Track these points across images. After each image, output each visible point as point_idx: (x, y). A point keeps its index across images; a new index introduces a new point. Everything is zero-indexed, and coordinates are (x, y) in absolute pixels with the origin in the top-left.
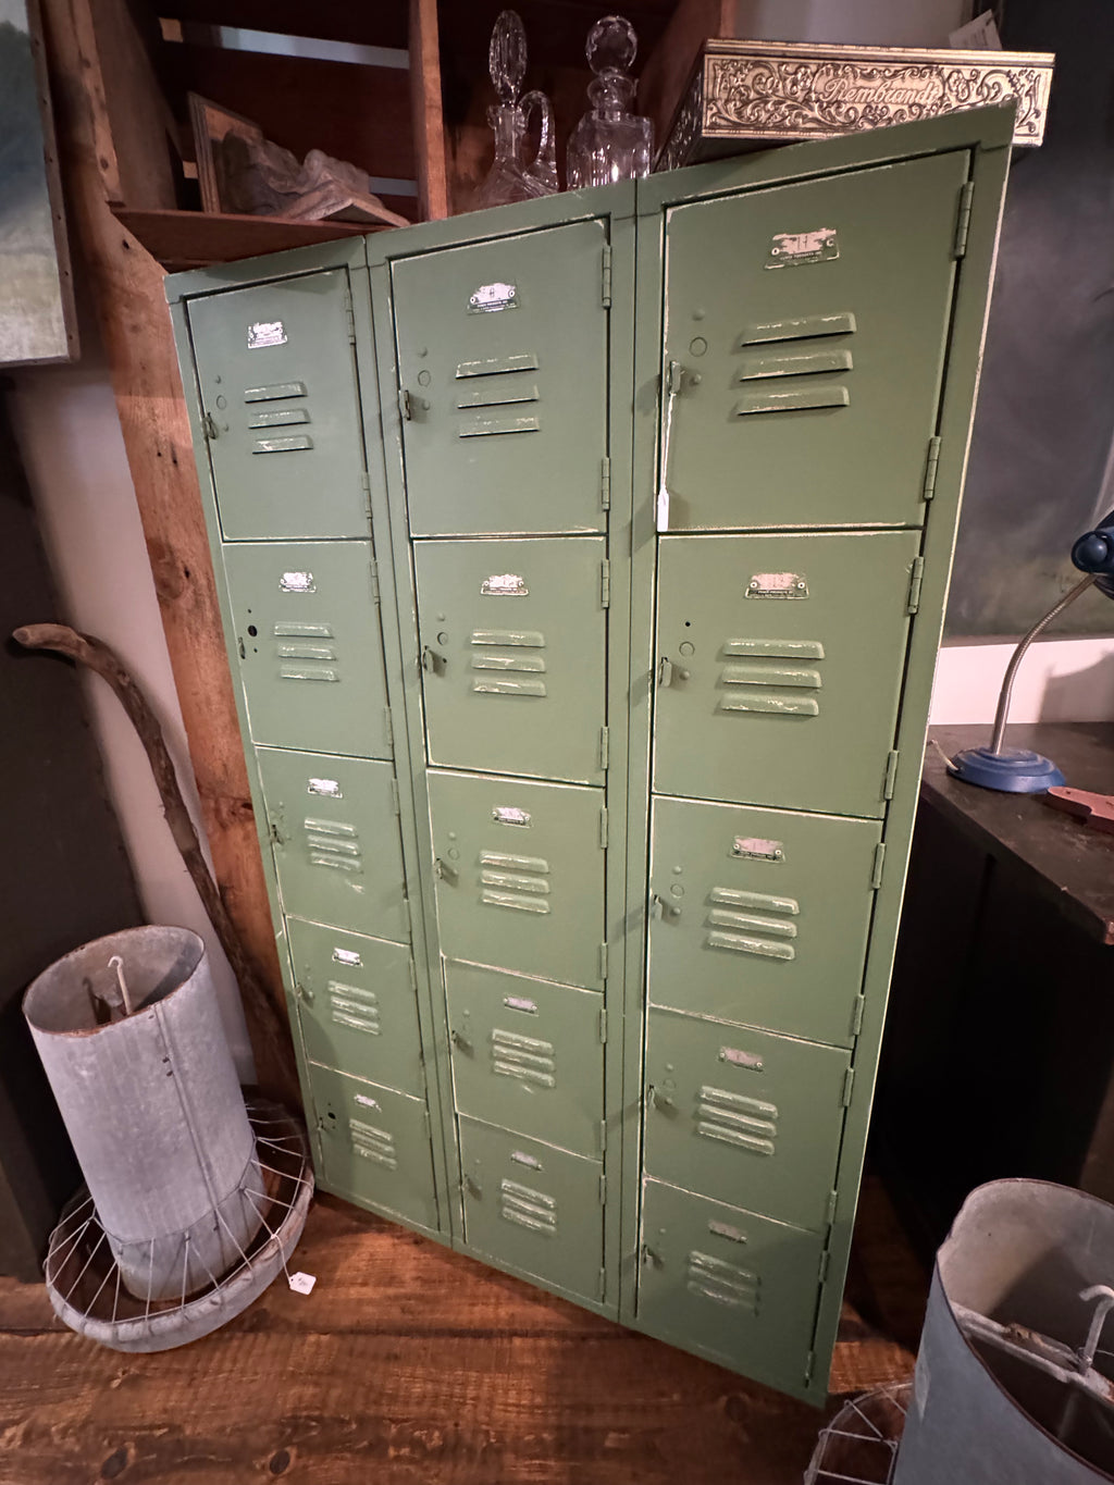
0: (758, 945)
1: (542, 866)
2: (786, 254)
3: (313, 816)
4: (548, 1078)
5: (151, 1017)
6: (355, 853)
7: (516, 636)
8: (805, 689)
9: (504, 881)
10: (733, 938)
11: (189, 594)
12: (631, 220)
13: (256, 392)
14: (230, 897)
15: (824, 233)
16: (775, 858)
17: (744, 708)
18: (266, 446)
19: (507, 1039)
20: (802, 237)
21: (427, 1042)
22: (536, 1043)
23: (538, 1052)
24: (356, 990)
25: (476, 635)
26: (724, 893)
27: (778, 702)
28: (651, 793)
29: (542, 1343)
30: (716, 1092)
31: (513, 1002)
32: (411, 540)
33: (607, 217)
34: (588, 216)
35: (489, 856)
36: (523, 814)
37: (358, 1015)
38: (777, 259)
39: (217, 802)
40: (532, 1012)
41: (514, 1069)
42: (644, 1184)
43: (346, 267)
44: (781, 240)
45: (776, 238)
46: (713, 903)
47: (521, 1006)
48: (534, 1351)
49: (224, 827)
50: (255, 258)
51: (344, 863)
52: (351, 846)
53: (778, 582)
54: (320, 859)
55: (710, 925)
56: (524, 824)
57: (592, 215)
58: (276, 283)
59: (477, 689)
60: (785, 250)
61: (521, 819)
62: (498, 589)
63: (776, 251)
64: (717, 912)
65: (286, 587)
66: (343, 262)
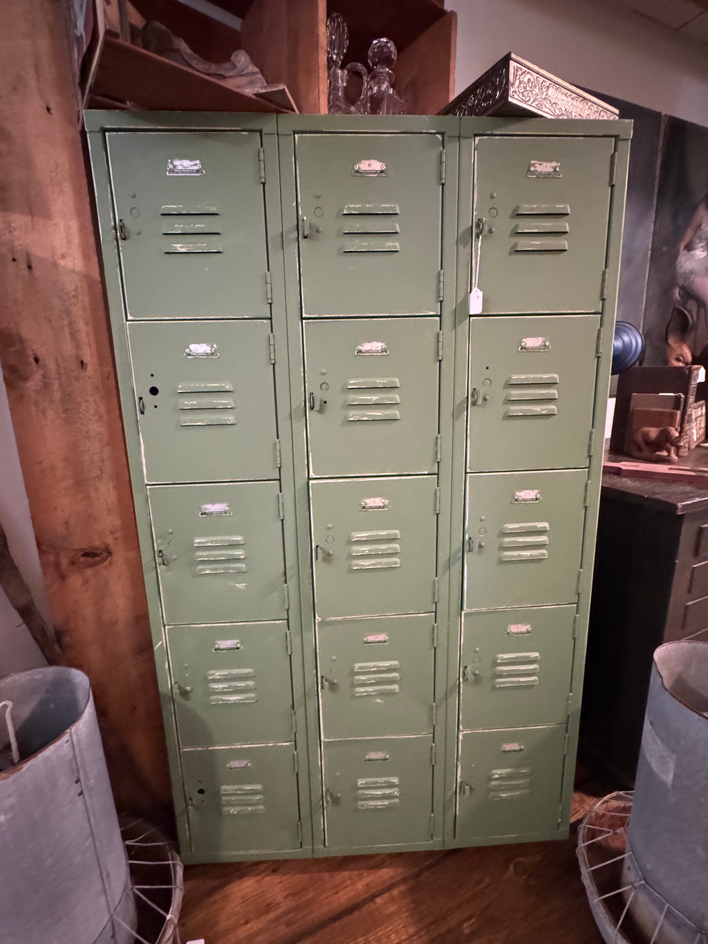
0: (529, 554)
1: (394, 535)
2: (537, 171)
3: (200, 536)
4: (395, 687)
5: (67, 742)
6: (242, 557)
7: (380, 382)
8: (550, 400)
9: (369, 551)
10: (516, 553)
11: (37, 377)
12: (457, 139)
13: (173, 208)
14: (67, 640)
15: (554, 164)
16: (537, 499)
17: (520, 414)
18: (179, 247)
19: (365, 667)
20: (544, 164)
21: (298, 694)
22: (387, 664)
23: (390, 670)
24: (235, 671)
25: (352, 382)
26: (511, 526)
27: (538, 409)
28: (466, 473)
30: (506, 656)
31: (371, 638)
32: (302, 319)
33: (443, 134)
34: (432, 131)
35: (358, 535)
36: (383, 501)
37: (237, 691)
38: (533, 173)
39: (57, 556)
40: (385, 642)
41: (370, 689)
42: (461, 737)
43: (260, 132)
44: (535, 164)
45: (532, 162)
46: (503, 534)
47: (377, 640)
48: (392, 900)
49: (63, 577)
50: (180, 112)
51: (229, 568)
52: (239, 553)
53: (535, 342)
54: (204, 570)
55: (502, 548)
56: (384, 507)
57: (434, 131)
58: (197, 133)
59: (352, 419)
60: (536, 169)
61: (382, 505)
62: (367, 352)
63: (532, 169)
64: (507, 540)
65: (189, 355)
66: (258, 128)
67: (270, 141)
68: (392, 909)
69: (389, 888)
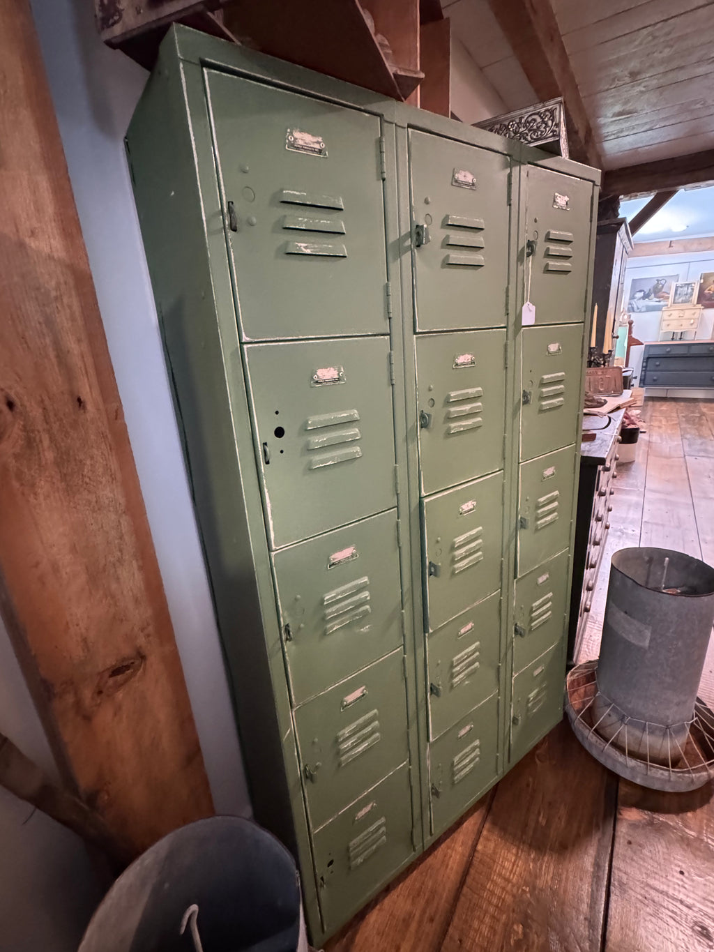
0: (549, 519)
1: (480, 531)
2: (558, 203)
4: (477, 665)
6: (368, 598)
7: (472, 392)
8: (561, 394)
9: (465, 552)
10: (543, 521)
12: (518, 163)
15: (566, 199)
16: (553, 474)
17: (547, 408)
18: (303, 247)
19: (460, 658)
20: (562, 197)
23: (474, 652)
24: (361, 720)
25: (453, 395)
26: (541, 500)
27: (555, 402)
28: (519, 464)
29: (485, 833)
30: (536, 604)
31: (463, 631)
32: (415, 334)
33: (510, 156)
34: (505, 152)
35: (459, 541)
36: (473, 503)
37: (365, 739)
40: (471, 629)
41: (462, 675)
42: (513, 682)
43: (381, 117)
44: (557, 196)
47: (466, 630)
48: (488, 840)
50: (301, 67)
51: (357, 614)
52: (365, 595)
53: (555, 347)
54: (332, 627)
55: (536, 519)
56: (473, 509)
59: (452, 432)
61: (472, 507)
62: (462, 364)
63: (556, 200)
64: (539, 511)
65: (317, 382)
66: (379, 111)
67: (389, 131)
68: (492, 845)
69: (479, 833)
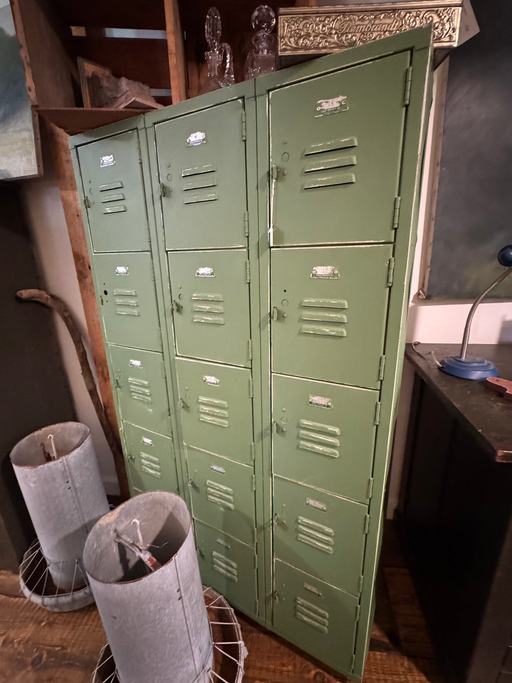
0: (321, 449)
1: (224, 405)
2: (324, 110)
3: (132, 376)
4: (231, 505)
5: (61, 462)
6: (148, 394)
7: (211, 296)
8: (339, 323)
9: (209, 411)
10: (310, 445)
12: (254, 98)
13: (103, 187)
15: (341, 98)
16: (328, 407)
17: (311, 332)
18: (109, 210)
19: (212, 485)
20: (331, 101)
21: (180, 484)
22: (225, 488)
23: (226, 492)
24: (151, 457)
25: (194, 295)
26: (306, 422)
27: (327, 330)
28: (271, 372)
30: (305, 520)
31: (215, 468)
32: (167, 252)
33: (243, 98)
34: (235, 98)
35: (202, 399)
36: (216, 379)
37: (152, 468)
38: (319, 112)
40: (223, 473)
41: (216, 499)
42: (274, 561)
43: (137, 128)
44: (321, 103)
45: (319, 102)
46: (300, 427)
47: (218, 470)
51: (144, 398)
52: (147, 391)
53: (325, 270)
54: (135, 396)
55: (299, 438)
56: (216, 384)
57: (236, 97)
58: (110, 138)
59: (195, 321)
60: (323, 108)
61: (215, 382)
62: (203, 274)
63: (318, 109)
64: (303, 432)
65: (117, 273)
66: (134, 127)
67: (142, 133)
